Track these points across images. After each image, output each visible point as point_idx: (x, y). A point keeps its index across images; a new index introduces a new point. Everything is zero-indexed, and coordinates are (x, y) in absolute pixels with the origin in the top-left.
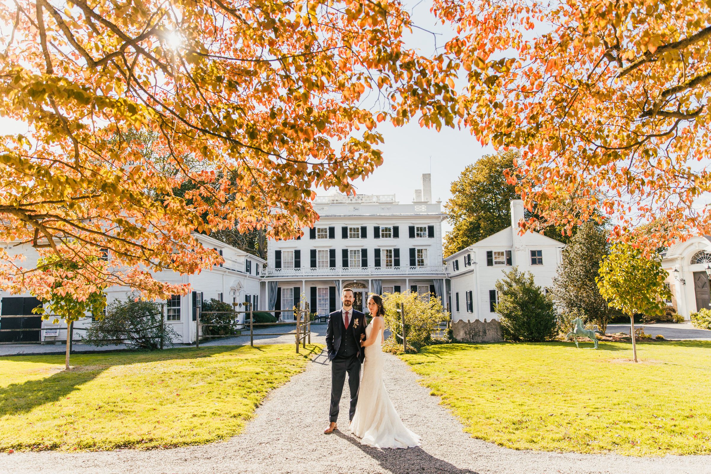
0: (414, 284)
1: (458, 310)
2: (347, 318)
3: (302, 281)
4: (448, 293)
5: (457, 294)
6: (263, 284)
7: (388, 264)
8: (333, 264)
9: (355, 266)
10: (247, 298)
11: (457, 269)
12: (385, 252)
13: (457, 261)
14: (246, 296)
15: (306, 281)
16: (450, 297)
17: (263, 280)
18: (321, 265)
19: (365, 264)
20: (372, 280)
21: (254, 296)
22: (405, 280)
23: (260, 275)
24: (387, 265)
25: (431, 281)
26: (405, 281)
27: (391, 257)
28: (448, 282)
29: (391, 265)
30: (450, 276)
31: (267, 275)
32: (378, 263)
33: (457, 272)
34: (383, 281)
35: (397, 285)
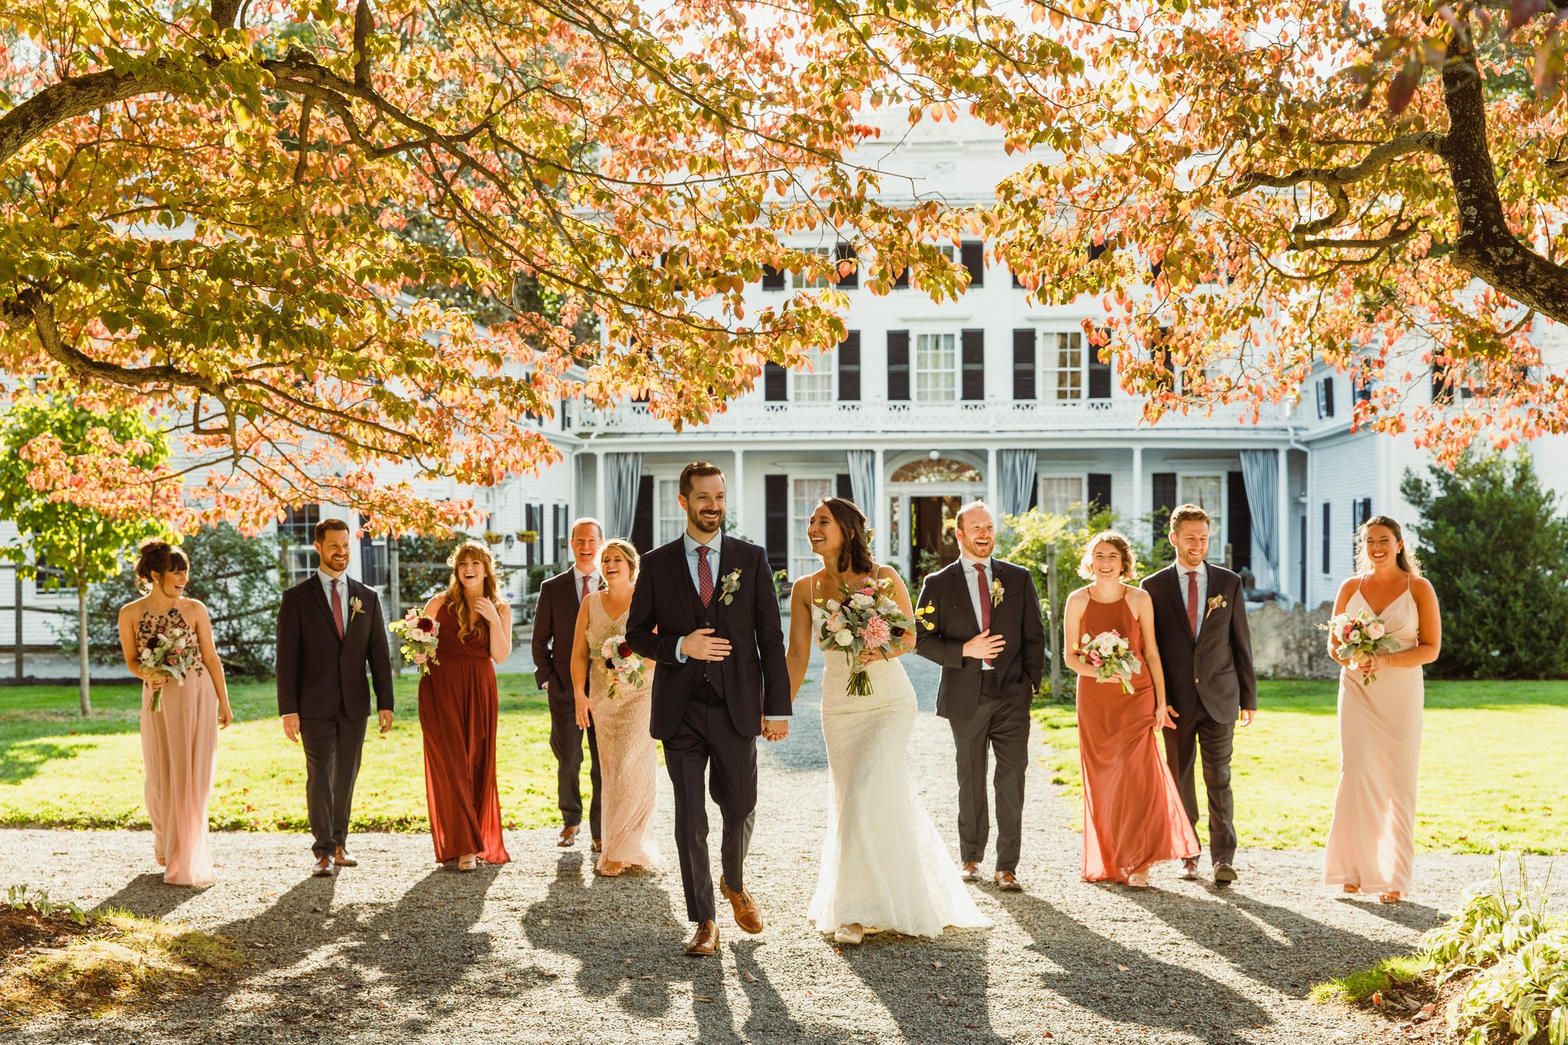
0: (1164, 468)
1: (1326, 569)
2: (704, 566)
3: (731, 454)
4: (1297, 505)
5: (1327, 508)
6: (586, 462)
7: (1066, 392)
8: (850, 388)
9: (936, 396)
10: (532, 515)
11: (1330, 410)
12: (1056, 341)
13: (1329, 383)
14: (529, 508)
15: (747, 454)
16: (1304, 520)
17: (586, 446)
18: (805, 391)
19: (973, 387)
20: (1000, 453)
21: (556, 508)
22: (1129, 452)
23: (576, 427)
24: (1062, 395)
25: (1233, 455)
26: (1125, 455)
27: (1076, 362)
28: (1298, 460)
29: (1076, 395)
30: (1305, 436)
31: (601, 428)
32: (1024, 387)
33: (1329, 425)
34: (1044, 456)
35: (1100, 469)
